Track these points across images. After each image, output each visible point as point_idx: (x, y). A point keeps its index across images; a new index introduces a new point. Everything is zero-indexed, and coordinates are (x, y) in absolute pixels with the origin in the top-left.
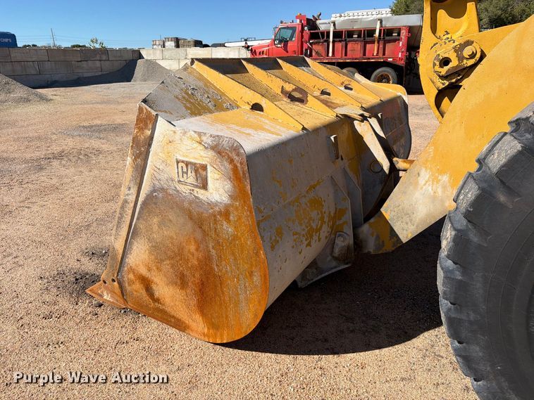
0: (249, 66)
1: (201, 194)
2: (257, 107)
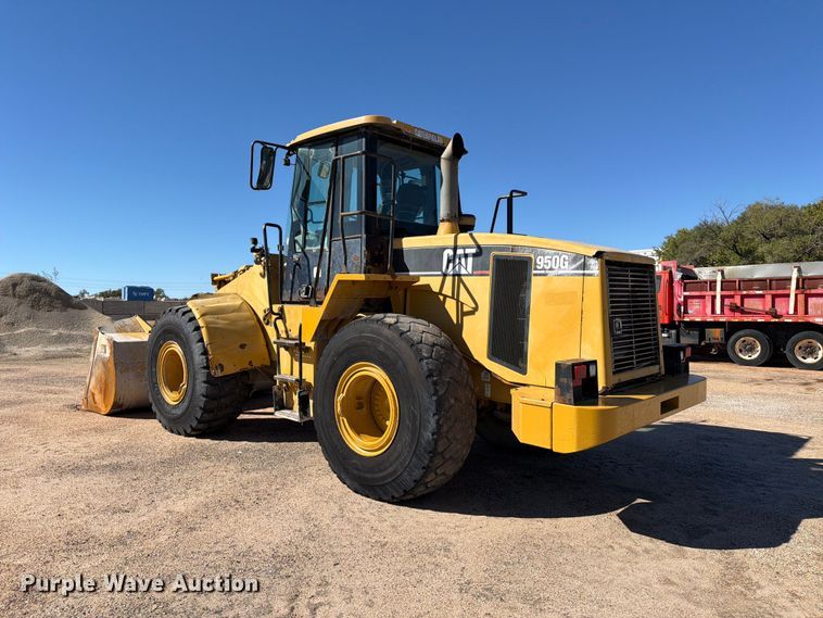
1: (105, 355)
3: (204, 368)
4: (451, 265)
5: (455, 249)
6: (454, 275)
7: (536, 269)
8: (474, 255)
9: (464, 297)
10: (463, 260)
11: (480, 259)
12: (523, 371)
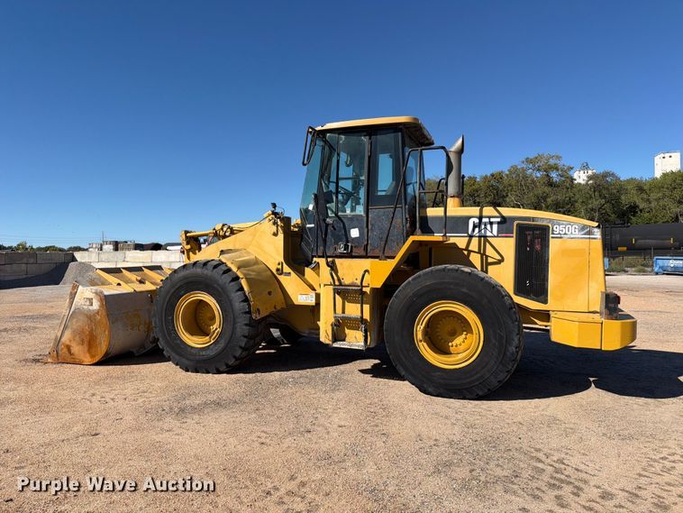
0: (123, 271)
1: (91, 308)
2: (119, 284)
3: (246, 313)
4: (477, 230)
5: (480, 218)
6: (480, 237)
7: (553, 234)
8: (498, 223)
9: (489, 251)
10: (488, 227)
11: (504, 226)
12: (545, 302)
